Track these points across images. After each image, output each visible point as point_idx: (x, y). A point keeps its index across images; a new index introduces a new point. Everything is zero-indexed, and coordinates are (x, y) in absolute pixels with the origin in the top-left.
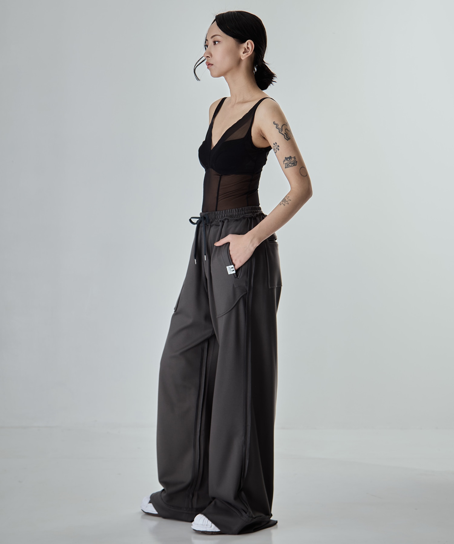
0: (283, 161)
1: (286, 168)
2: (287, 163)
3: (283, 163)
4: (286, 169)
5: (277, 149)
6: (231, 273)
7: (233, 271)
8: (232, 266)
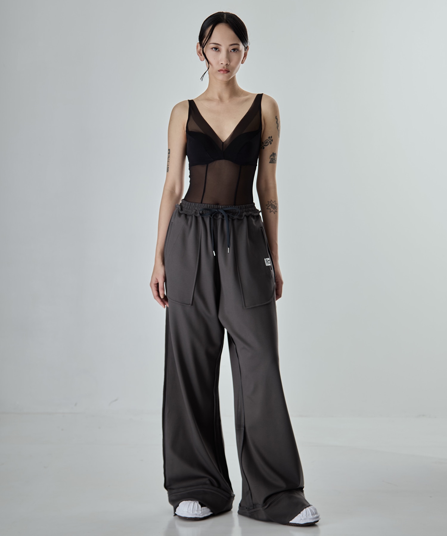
0: (270, 155)
1: (270, 162)
2: (273, 158)
3: (269, 157)
4: (270, 164)
5: (270, 143)
6: (268, 265)
7: (269, 263)
8: (268, 259)
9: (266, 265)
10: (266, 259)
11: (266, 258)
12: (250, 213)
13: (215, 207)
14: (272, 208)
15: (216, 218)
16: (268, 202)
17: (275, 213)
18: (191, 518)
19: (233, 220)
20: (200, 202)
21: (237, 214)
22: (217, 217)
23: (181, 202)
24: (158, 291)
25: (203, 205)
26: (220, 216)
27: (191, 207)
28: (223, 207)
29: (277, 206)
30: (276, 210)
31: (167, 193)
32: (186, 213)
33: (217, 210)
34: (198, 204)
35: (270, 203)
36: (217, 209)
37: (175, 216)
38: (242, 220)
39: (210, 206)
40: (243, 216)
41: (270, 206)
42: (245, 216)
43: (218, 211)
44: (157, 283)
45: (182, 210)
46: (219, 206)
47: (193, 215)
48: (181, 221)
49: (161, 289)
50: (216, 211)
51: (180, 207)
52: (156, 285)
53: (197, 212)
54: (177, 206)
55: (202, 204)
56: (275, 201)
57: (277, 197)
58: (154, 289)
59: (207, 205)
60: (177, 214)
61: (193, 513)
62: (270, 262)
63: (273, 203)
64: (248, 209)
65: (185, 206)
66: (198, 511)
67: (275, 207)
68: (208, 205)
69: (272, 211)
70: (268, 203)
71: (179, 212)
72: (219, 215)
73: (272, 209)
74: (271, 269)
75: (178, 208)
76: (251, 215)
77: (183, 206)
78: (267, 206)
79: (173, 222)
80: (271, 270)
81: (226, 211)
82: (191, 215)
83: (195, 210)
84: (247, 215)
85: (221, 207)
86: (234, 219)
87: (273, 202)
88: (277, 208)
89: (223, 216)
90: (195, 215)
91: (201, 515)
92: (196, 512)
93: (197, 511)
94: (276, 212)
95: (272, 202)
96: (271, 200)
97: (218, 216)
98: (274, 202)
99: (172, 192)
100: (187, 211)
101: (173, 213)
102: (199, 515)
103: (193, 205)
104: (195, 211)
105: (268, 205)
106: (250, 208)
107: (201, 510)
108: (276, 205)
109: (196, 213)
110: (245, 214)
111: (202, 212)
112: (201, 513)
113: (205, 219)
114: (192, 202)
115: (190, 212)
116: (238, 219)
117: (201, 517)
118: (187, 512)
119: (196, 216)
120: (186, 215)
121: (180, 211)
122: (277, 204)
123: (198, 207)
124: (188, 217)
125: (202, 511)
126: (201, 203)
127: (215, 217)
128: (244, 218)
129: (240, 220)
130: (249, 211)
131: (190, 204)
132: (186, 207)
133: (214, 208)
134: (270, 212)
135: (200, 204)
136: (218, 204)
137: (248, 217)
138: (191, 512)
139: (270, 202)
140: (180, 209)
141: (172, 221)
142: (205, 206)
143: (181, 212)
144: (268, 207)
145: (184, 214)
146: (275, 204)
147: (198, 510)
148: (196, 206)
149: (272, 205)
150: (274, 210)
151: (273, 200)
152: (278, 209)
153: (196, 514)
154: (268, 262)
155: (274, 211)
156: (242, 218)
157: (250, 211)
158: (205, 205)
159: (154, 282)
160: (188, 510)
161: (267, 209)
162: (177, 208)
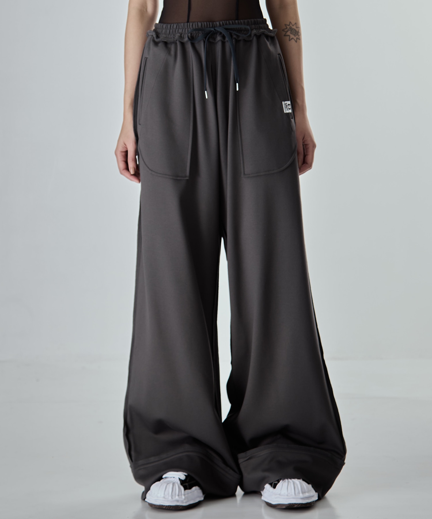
6: (287, 112)
7: (289, 109)
8: (289, 102)
9: (285, 112)
10: (286, 102)
11: (284, 101)
12: (262, 30)
13: (210, 24)
14: (292, 34)
15: (214, 41)
16: (286, 25)
17: (296, 42)
18: (170, 506)
19: (237, 41)
20: (186, 20)
21: (243, 31)
22: (215, 39)
23: (154, 28)
24: (126, 162)
25: (191, 24)
26: (219, 38)
27: (171, 31)
28: (221, 23)
29: (299, 30)
30: (298, 37)
31: (135, 13)
32: (165, 41)
33: (213, 29)
34: (182, 24)
35: (288, 27)
36: (212, 27)
37: (149, 48)
38: (251, 41)
39: (202, 25)
40: (252, 35)
41: (289, 32)
42: (255, 35)
43: (215, 29)
44: (124, 150)
45: (158, 37)
46: (215, 23)
47: (178, 42)
48: (159, 52)
49: (131, 160)
50: (211, 31)
51: (154, 34)
52: (124, 154)
53: (182, 35)
54: (149, 34)
55: (188, 24)
56: (296, 23)
57: (299, 18)
58: (121, 158)
59: (196, 23)
60: (152, 44)
61: (172, 498)
62: (290, 107)
63: (293, 26)
64: (258, 26)
65: (162, 31)
66: (180, 496)
67: (297, 33)
68: (199, 23)
69: (292, 38)
70: (285, 27)
71: (154, 41)
72: (218, 35)
73: (292, 36)
74: (291, 117)
75: (152, 36)
76: (263, 33)
77: (159, 31)
78: (284, 31)
79: (147, 57)
80: (292, 120)
81: (226, 29)
82: (173, 43)
83: (180, 33)
84: (258, 34)
85: (218, 23)
86: (240, 40)
87: (293, 24)
88: (299, 34)
89: (224, 37)
90: (181, 41)
91: (185, 501)
92: (177, 497)
93: (178, 495)
94: (298, 40)
95: (291, 25)
96: (290, 22)
97: (216, 37)
98: (295, 25)
99: (142, 11)
100: (166, 37)
101: (145, 46)
102: (182, 502)
103: (175, 26)
104: (179, 35)
105: (286, 30)
106: (261, 24)
107: (184, 495)
108: (297, 30)
109: (181, 37)
110: (254, 31)
111: (191, 34)
112: (185, 499)
113: (197, 45)
114: (172, 23)
115: (171, 38)
116: (245, 41)
117: (184, 504)
118: (164, 497)
119: (183, 41)
120: (166, 44)
121: (155, 38)
122: (298, 27)
123: (183, 28)
124: (169, 46)
125: (186, 496)
126: (188, 22)
127: (211, 40)
128: (253, 39)
129: (248, 42)
130: (260, 29)
131: (169, 26)
132: (164, 31)
133: (209, 26)
134: (290, 40)
135: (186, 24)
136: (213, 22)
137: (258, 37)
138: (170, 498)
139: (289, 25)
140: (155, 36)
141: (146, 55)
142: (194, 26)
143: (156, 40)
144: (286, 34)
145: (163, 41)
146: (296, 28)
147: (180, 494)
148: (180, 27)
149: (291, 29)
150: (295, 36)
151: (293, 22)
152: (301, 35)
153: (178, 501)
154: (287, 107)
155: (295, 39)
156: (251, 39)
157: (262, 29)
158: (194, 23)
159: (121, 149)
160: (164, 494)
161: (285, 35)
162: (150, 37)
